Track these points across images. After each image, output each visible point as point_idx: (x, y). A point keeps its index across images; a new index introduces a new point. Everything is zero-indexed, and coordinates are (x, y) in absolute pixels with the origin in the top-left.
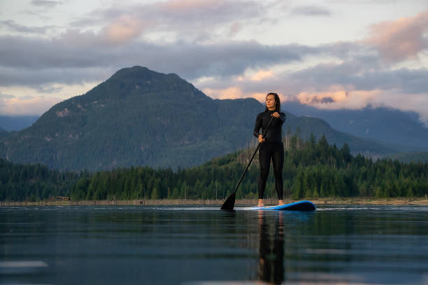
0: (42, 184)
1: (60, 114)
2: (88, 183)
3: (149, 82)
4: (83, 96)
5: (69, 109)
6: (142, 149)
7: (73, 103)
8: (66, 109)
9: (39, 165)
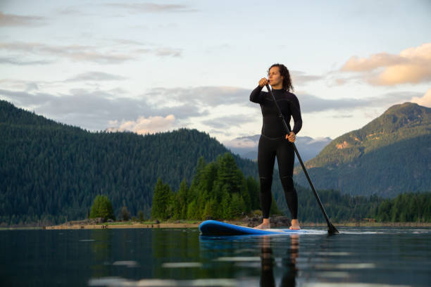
0: (337, 207)
1: (340, 146)
2: (390, 206)
3: (419, 116)
4: (359, 130)
5: (347, 142)
6: (415, 176)
7: (351, 136)
8: (345, 142)
9: (333, 190)
